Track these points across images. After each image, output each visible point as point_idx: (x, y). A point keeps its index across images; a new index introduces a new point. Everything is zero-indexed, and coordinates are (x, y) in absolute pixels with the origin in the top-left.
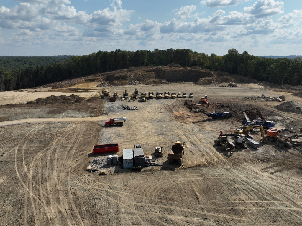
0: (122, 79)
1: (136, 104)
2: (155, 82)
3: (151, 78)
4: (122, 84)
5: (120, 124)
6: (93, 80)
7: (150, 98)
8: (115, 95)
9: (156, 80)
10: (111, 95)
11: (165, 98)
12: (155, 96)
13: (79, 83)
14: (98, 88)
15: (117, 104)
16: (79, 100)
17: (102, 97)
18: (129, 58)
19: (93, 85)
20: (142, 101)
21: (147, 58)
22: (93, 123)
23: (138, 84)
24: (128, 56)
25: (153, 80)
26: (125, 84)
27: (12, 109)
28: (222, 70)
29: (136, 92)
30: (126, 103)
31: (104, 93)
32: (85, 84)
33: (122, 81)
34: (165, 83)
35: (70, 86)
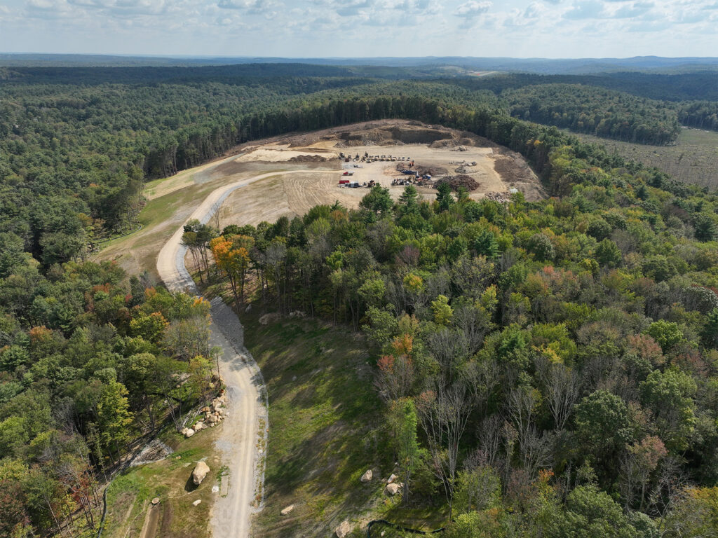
0: (357, 139)
1: (364, 164)
2: (389, 143)
3: (386, 138)
4: (357, 145)
5: (351, 174)
6: (328, 139)
7: (376, 160)
8: (349, 157)
9: (391, 140)
10: (347, 156)
11: (382, 160)
12: (380, 158)
13: (316, 142)
14: (335, 149)
15: (351, 163)
16: (323, 160)
17: (340, 158)
18: (368, 108)
19: (330, 145)
20: (369, 162)
21: (392, 108)
22: (337, 174)
23: (373, 145)
24: (367, 106)
25: (387, 141)
26: (360, 145)
27: (283, 165)
28: (469, 130)
29: (367, 155)
30: (357, 163)
31: (341, 154)
32: (321, 143)
33: (357, 142)
34: (399, 145)
35: (308, 145)
